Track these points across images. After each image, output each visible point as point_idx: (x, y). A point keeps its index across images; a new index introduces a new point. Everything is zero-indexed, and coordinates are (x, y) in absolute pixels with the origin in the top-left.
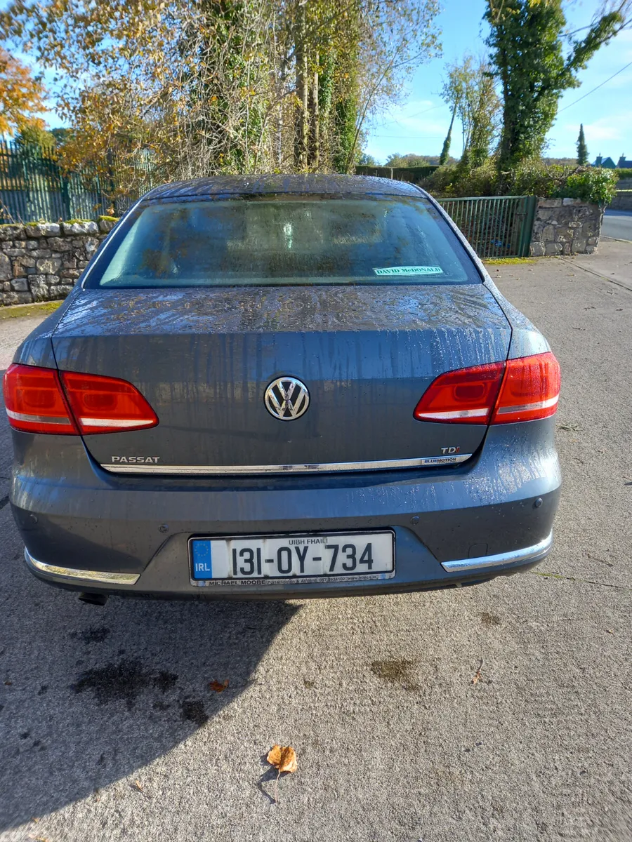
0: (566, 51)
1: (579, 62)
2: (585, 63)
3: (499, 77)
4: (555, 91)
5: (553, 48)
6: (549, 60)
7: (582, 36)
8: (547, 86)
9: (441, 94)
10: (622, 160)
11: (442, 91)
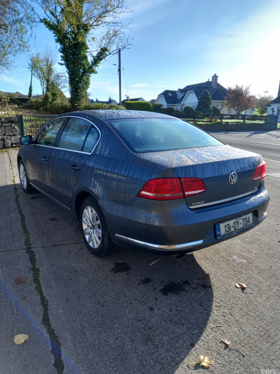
0: (90, 59)
1: (96, 64)
2: (98, 65)
3: (65, 65)
4: (88, 74)
5: (86, 57)
6: (84, 62)
7: (95, 54)
8: (85, 72)
9: (28, 68)
10: (97, 100)
11: (29, 66)
